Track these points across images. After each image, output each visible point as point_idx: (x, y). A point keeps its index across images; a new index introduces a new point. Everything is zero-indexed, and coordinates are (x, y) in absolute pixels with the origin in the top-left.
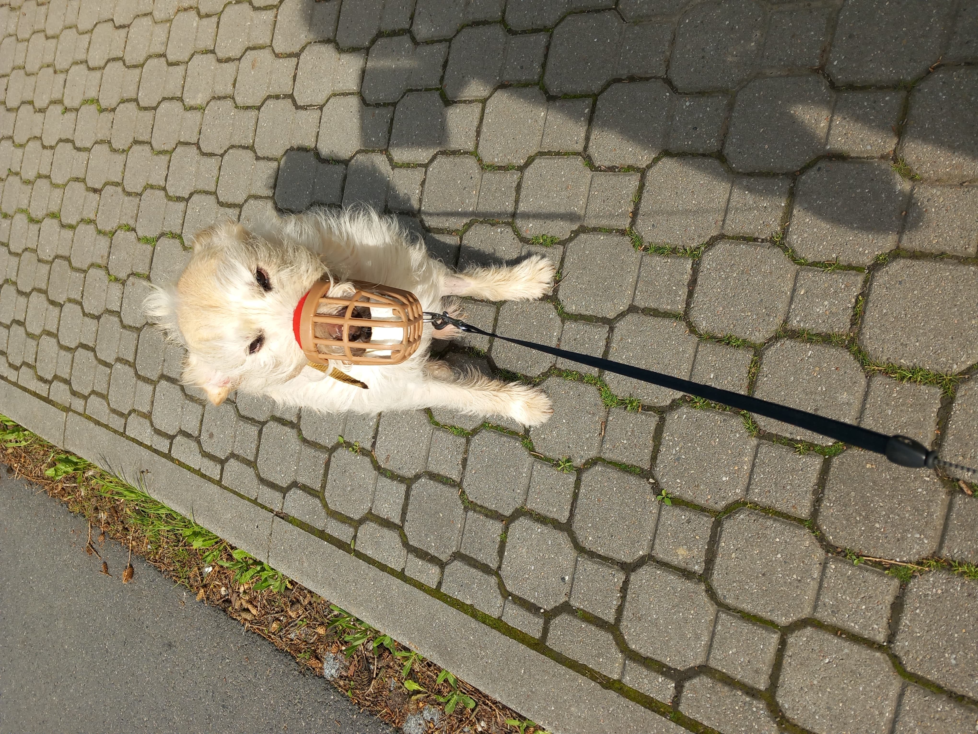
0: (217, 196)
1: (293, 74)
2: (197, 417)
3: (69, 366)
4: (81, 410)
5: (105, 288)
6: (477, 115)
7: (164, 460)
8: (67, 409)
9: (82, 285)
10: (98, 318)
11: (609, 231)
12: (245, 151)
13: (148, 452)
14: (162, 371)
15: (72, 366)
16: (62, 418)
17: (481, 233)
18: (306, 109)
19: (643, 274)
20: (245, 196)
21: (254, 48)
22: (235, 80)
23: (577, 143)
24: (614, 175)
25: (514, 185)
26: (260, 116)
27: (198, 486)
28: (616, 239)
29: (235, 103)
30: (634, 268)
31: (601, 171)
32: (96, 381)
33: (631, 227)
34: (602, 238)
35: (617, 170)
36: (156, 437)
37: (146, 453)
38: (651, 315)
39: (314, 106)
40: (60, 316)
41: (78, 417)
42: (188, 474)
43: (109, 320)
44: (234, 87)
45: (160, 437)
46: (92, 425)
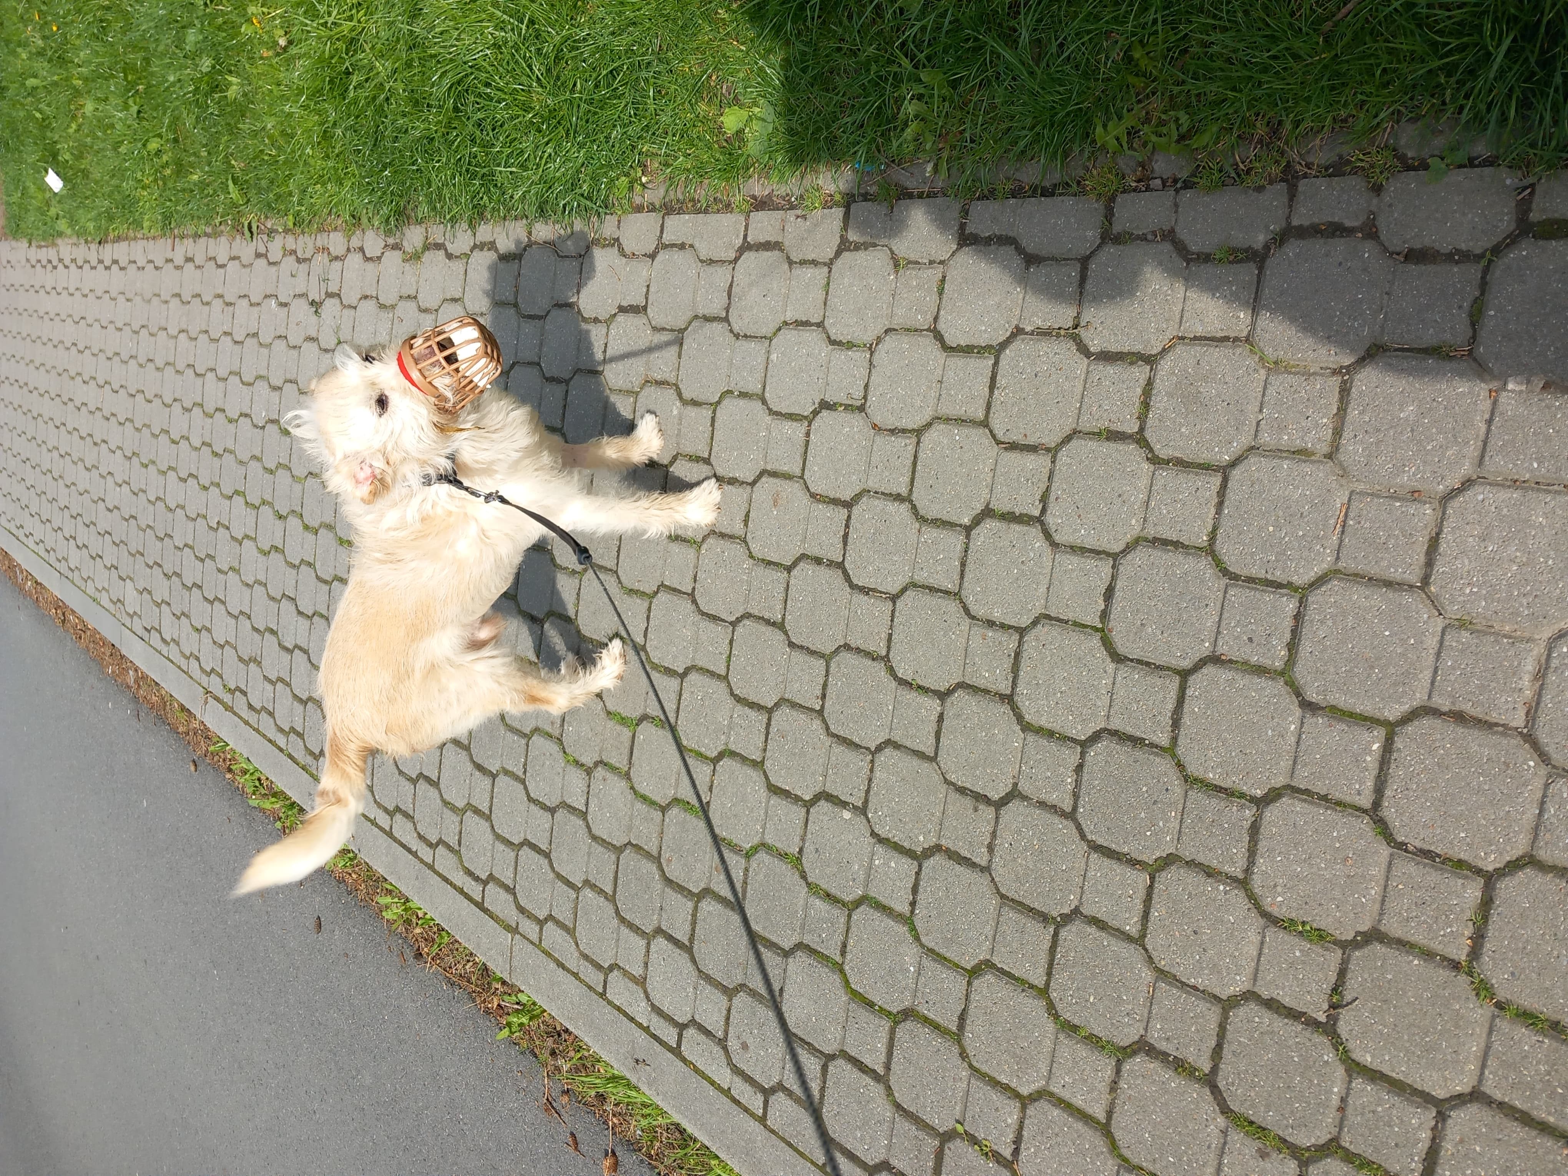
0: (729, 683)
1: (842, 533)
2: (720, 1010)
3: (511, 869)
4: (534, 937)
5: (561, 771)
6: (1173, 695)
7: (669, 1055)
8: (514, 930)
9: (523, 756)
10: (552, 811)
11: (1428, 955)
12: (770, 628)
13: (644, 1035)
14: (660, 922)
15: (516, 869)
16: (506, 940)
17: (1190, 881)
18: (868, 594)
19: (1497, 1046)
20: (775, 699)
21: (774, 474)
22: (747, 515)
23: (1359, 794)
24: (1433, 866)
25: (1247, 824)
26: (792, 582)
27: (729, 1114)
28: (1444, 974)
29: (749, 549)
30: (1481, 1031)
31: (1406, 851)
32: (555, 904)
33: (1470, 962)
34: (1416, 962)
35: (1438, 860)
36: (655, 1018)
37: (641, 1037)
38: (1517, 1119)
39: (881, 592)
40: (492, 791)
41: (531, 946)
42: (712, 1091)
43: (569, 821)
44: (746, 525)
45: (662, 1020)
46: (553, 965)
